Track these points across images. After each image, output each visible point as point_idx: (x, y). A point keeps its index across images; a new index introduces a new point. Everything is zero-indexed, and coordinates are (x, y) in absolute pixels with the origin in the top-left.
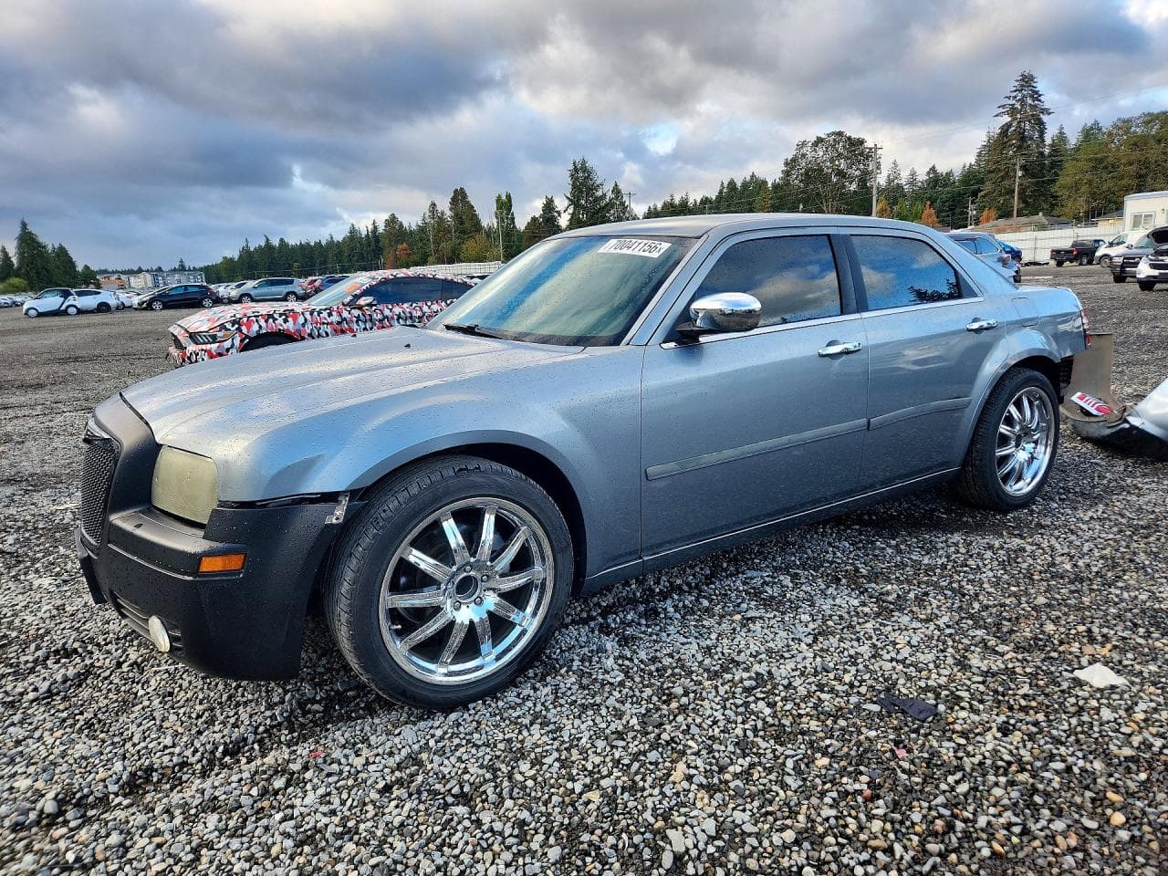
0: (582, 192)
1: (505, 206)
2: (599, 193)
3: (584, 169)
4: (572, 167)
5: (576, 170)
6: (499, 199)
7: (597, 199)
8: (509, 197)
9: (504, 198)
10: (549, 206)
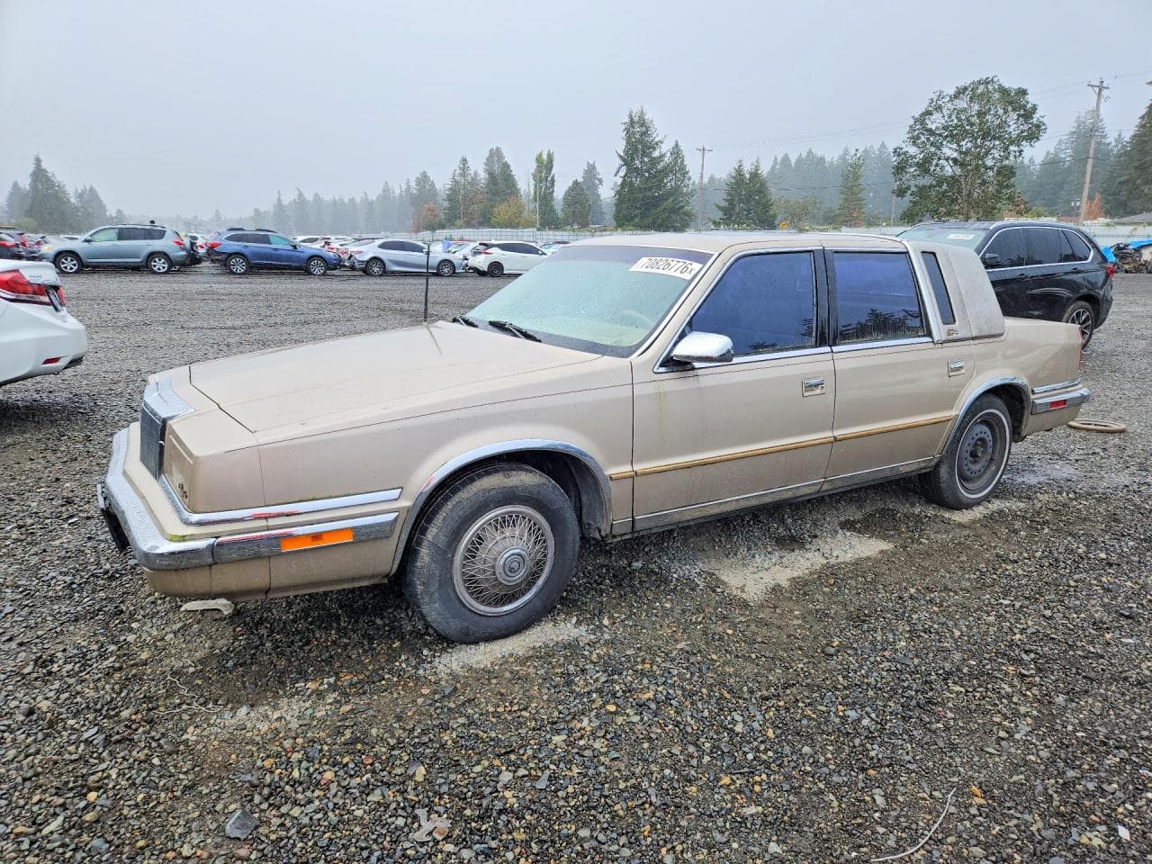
0: (637, 151)
1: (545, 167)
2: (656, 154)
3: (642, 123)
4: (627, 120)
5: (632, 123)
6: (539, 159)
7: (654, 161)
8: (550, 157)
9: (545, 157)
10: (591, 171)
